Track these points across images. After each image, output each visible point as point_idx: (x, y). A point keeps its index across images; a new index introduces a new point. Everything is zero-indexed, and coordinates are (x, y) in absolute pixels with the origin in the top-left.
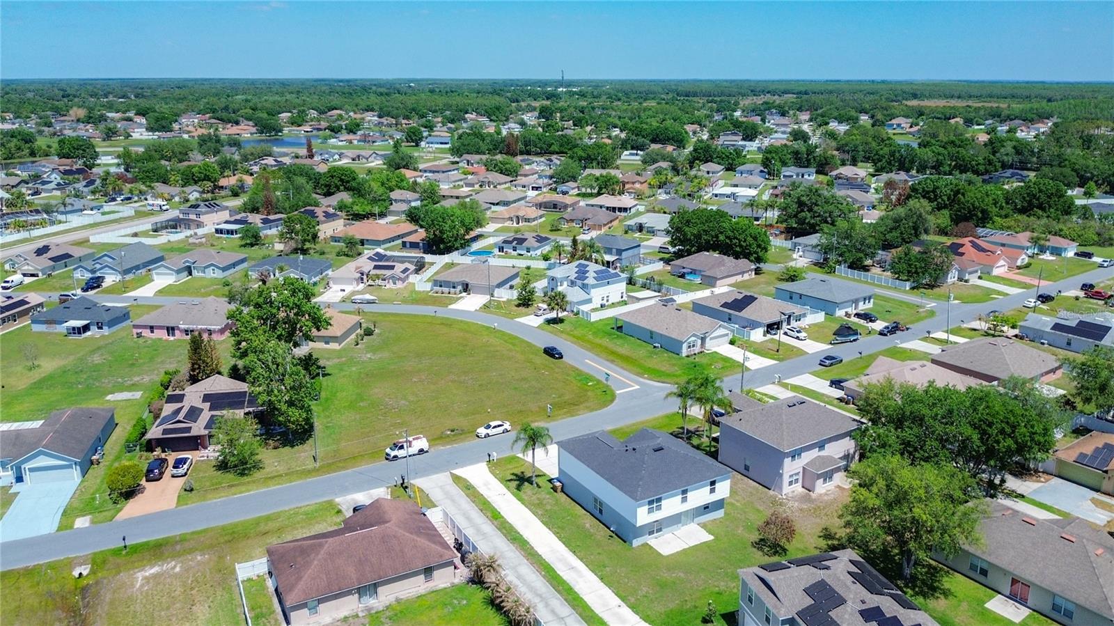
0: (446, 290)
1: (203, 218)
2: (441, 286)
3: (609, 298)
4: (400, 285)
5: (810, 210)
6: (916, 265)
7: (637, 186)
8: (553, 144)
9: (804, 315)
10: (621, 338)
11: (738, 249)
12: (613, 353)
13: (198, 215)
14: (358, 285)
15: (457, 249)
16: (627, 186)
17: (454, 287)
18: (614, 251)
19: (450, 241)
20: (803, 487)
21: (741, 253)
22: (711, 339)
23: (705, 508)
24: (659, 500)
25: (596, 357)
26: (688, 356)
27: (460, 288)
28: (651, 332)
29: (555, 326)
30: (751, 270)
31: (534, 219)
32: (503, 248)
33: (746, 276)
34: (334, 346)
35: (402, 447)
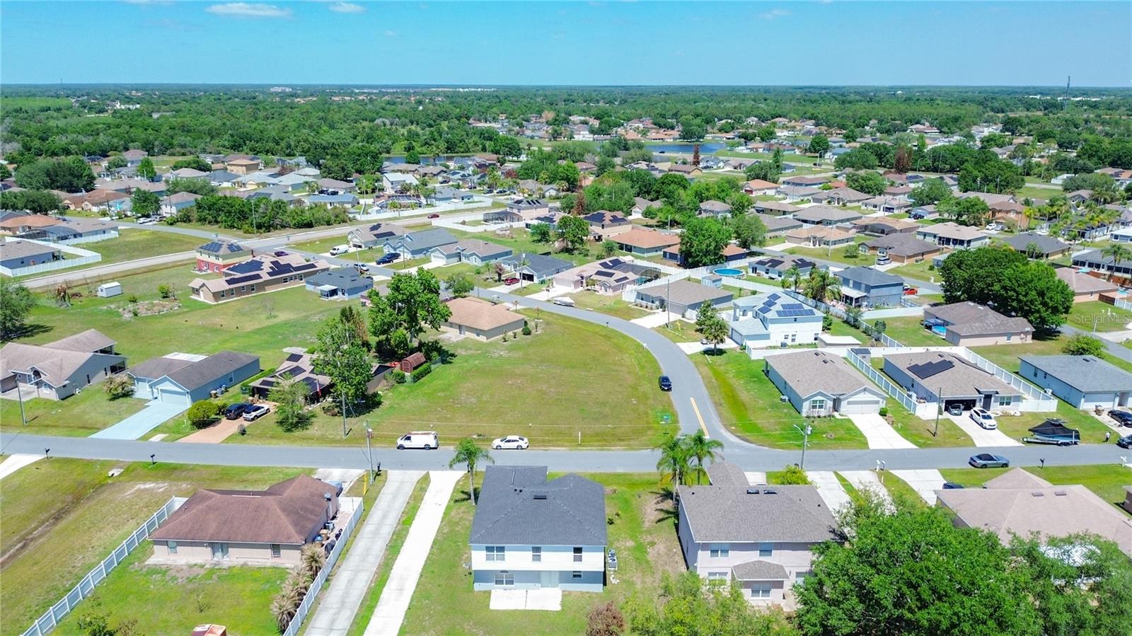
0: (644, 303)
1: (523, 213)
2: (642, 299)
3: (796, 338)
4: (610, 293)
8: (967, 160)
9: (1018, 399)
10: (758, 383)
11: (1015, 304)
13: (519, 210)
14: (576, 287)
15: (704, 265)
16: (998, 215)
17: (653, 302)
18: (863, 286)
19: (698, 256)
21: (1017, 310)
22: (849, 403)
23: (574, 576)
26: (808, 417)
27: (657, 303)
28: (785, 382)
29: (707, 357)
30: (1026, 333)
31: (835, 243)
32: (756, 269)
33: (1015, 340)
34: (482, 339)
35: (409, 438)
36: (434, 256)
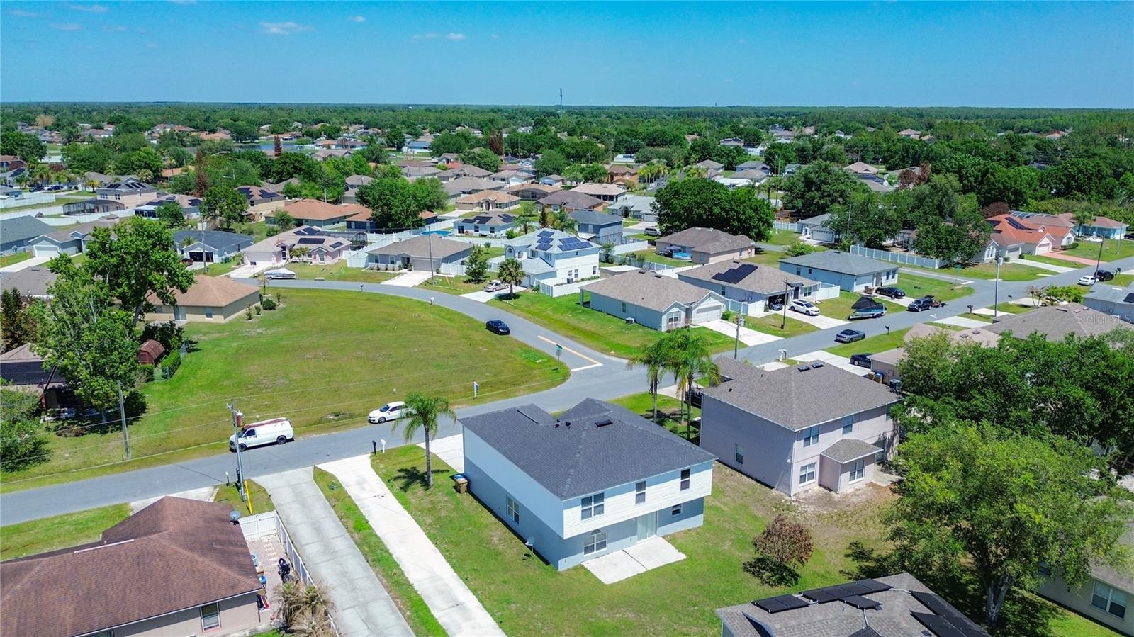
0: (382, 266)
2: (377, 261)
3: (579, 273)
4: (328, 261)
5: (819, 189)
6: (946, 239)
7: (627, 177)
9: (815, 288)
10: (588, 313)
12: (575, 329)
13: (118, 196)
14: (278, 260)
15: (407, 228)
16: (616, 178)
17: (392, 263)
18: (591, 227)
19: (400, 218)
20: (820, 485)
21: (738, 228)
22: (699, 311)
23: (674, 512)
24: (600, 498)
25: (553, 334)
26: (668, 331)
27: (399, 263)
28: (624, 304)
29: (508, 301)
30: (751, 247)
31: (507, 205)
32: (463, 228)
33: (745, 255)
34: (218, 319)
35: (252, 433)
36: (39, 249)
